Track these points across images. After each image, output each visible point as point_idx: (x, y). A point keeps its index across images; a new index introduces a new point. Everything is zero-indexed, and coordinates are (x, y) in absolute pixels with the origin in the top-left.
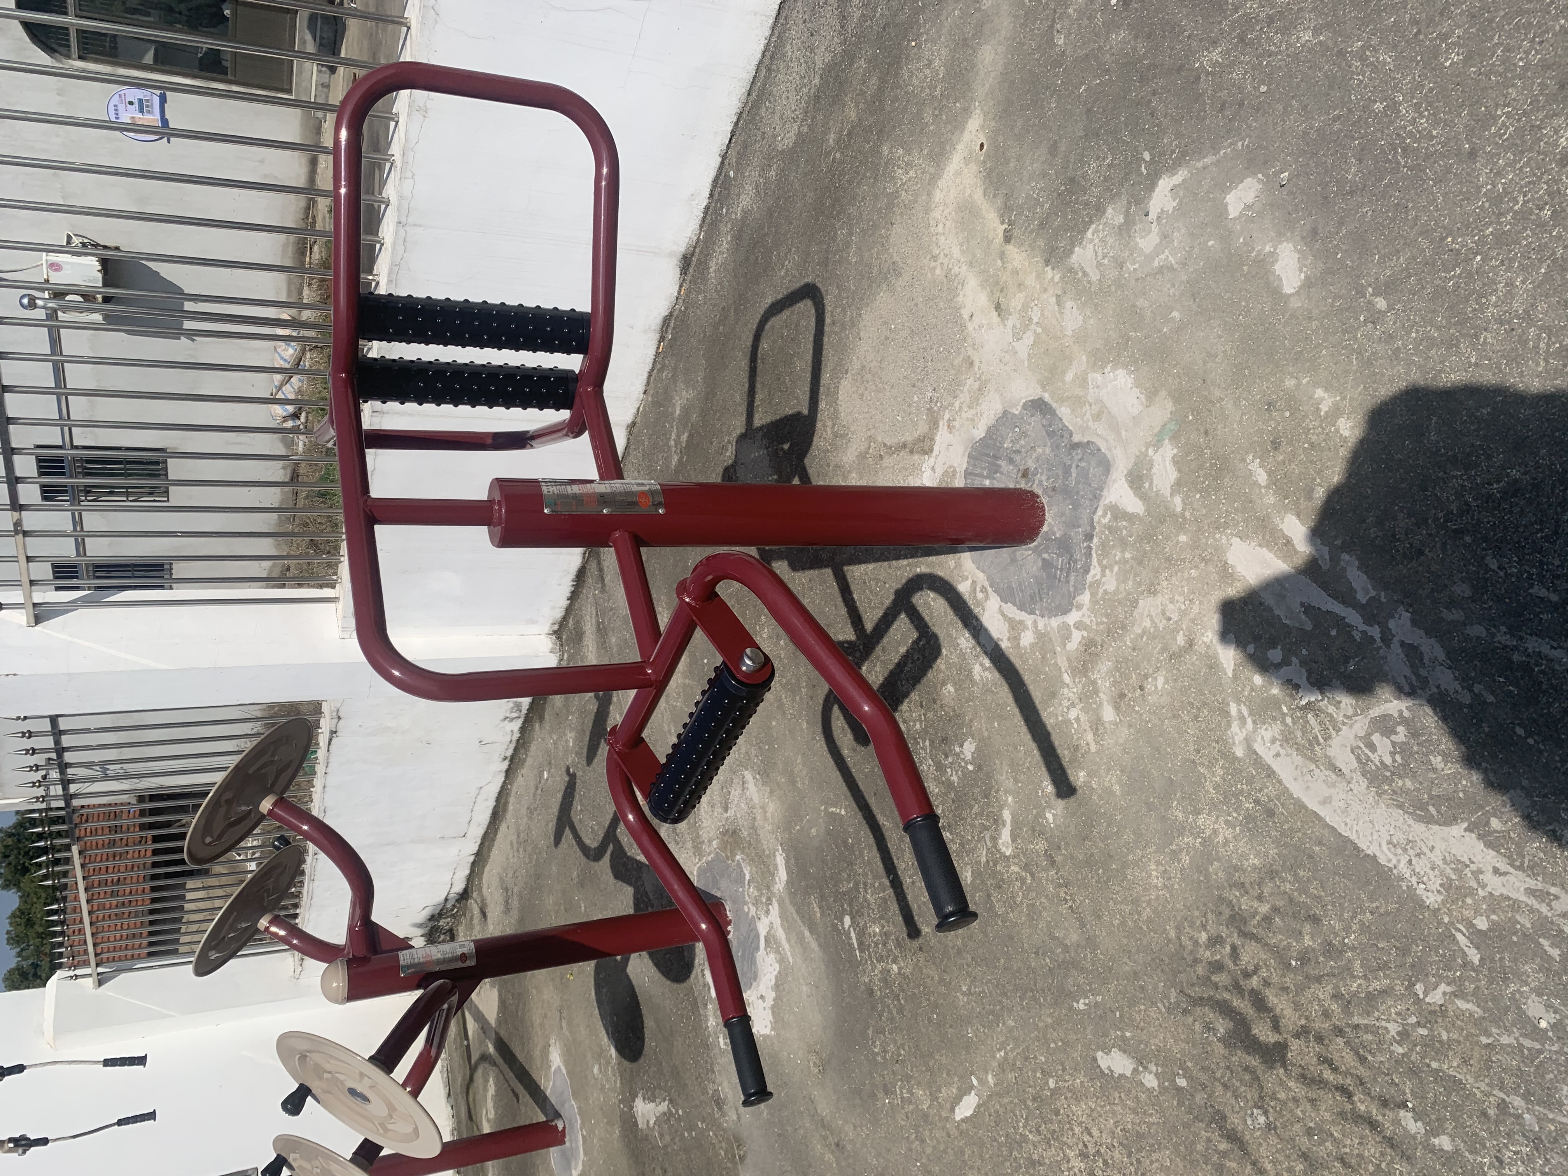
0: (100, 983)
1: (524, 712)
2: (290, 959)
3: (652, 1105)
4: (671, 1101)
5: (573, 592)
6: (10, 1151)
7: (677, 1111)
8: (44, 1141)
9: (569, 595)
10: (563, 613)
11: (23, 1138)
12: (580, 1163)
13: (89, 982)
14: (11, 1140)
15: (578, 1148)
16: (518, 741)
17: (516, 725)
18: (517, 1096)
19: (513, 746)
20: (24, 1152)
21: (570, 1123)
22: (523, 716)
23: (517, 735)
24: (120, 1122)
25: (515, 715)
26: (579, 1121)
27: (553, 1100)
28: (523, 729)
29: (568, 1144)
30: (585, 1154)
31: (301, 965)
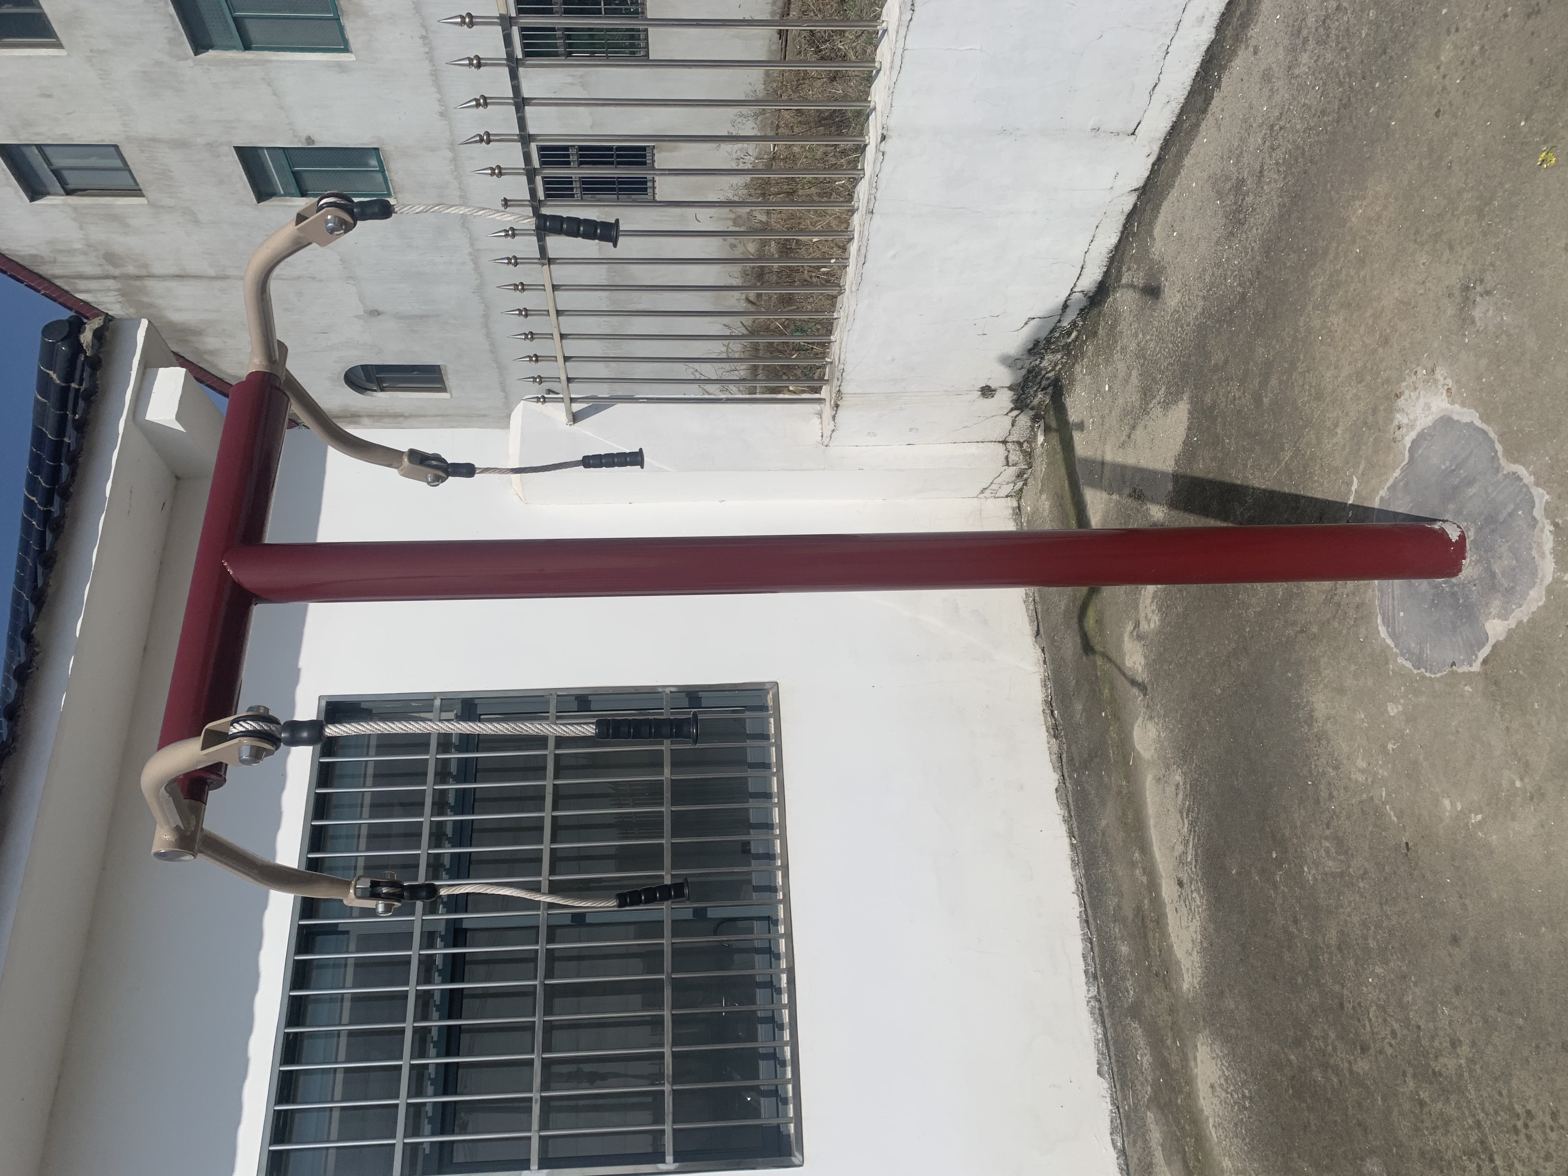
0: (575, 418)
31: (834, 417)
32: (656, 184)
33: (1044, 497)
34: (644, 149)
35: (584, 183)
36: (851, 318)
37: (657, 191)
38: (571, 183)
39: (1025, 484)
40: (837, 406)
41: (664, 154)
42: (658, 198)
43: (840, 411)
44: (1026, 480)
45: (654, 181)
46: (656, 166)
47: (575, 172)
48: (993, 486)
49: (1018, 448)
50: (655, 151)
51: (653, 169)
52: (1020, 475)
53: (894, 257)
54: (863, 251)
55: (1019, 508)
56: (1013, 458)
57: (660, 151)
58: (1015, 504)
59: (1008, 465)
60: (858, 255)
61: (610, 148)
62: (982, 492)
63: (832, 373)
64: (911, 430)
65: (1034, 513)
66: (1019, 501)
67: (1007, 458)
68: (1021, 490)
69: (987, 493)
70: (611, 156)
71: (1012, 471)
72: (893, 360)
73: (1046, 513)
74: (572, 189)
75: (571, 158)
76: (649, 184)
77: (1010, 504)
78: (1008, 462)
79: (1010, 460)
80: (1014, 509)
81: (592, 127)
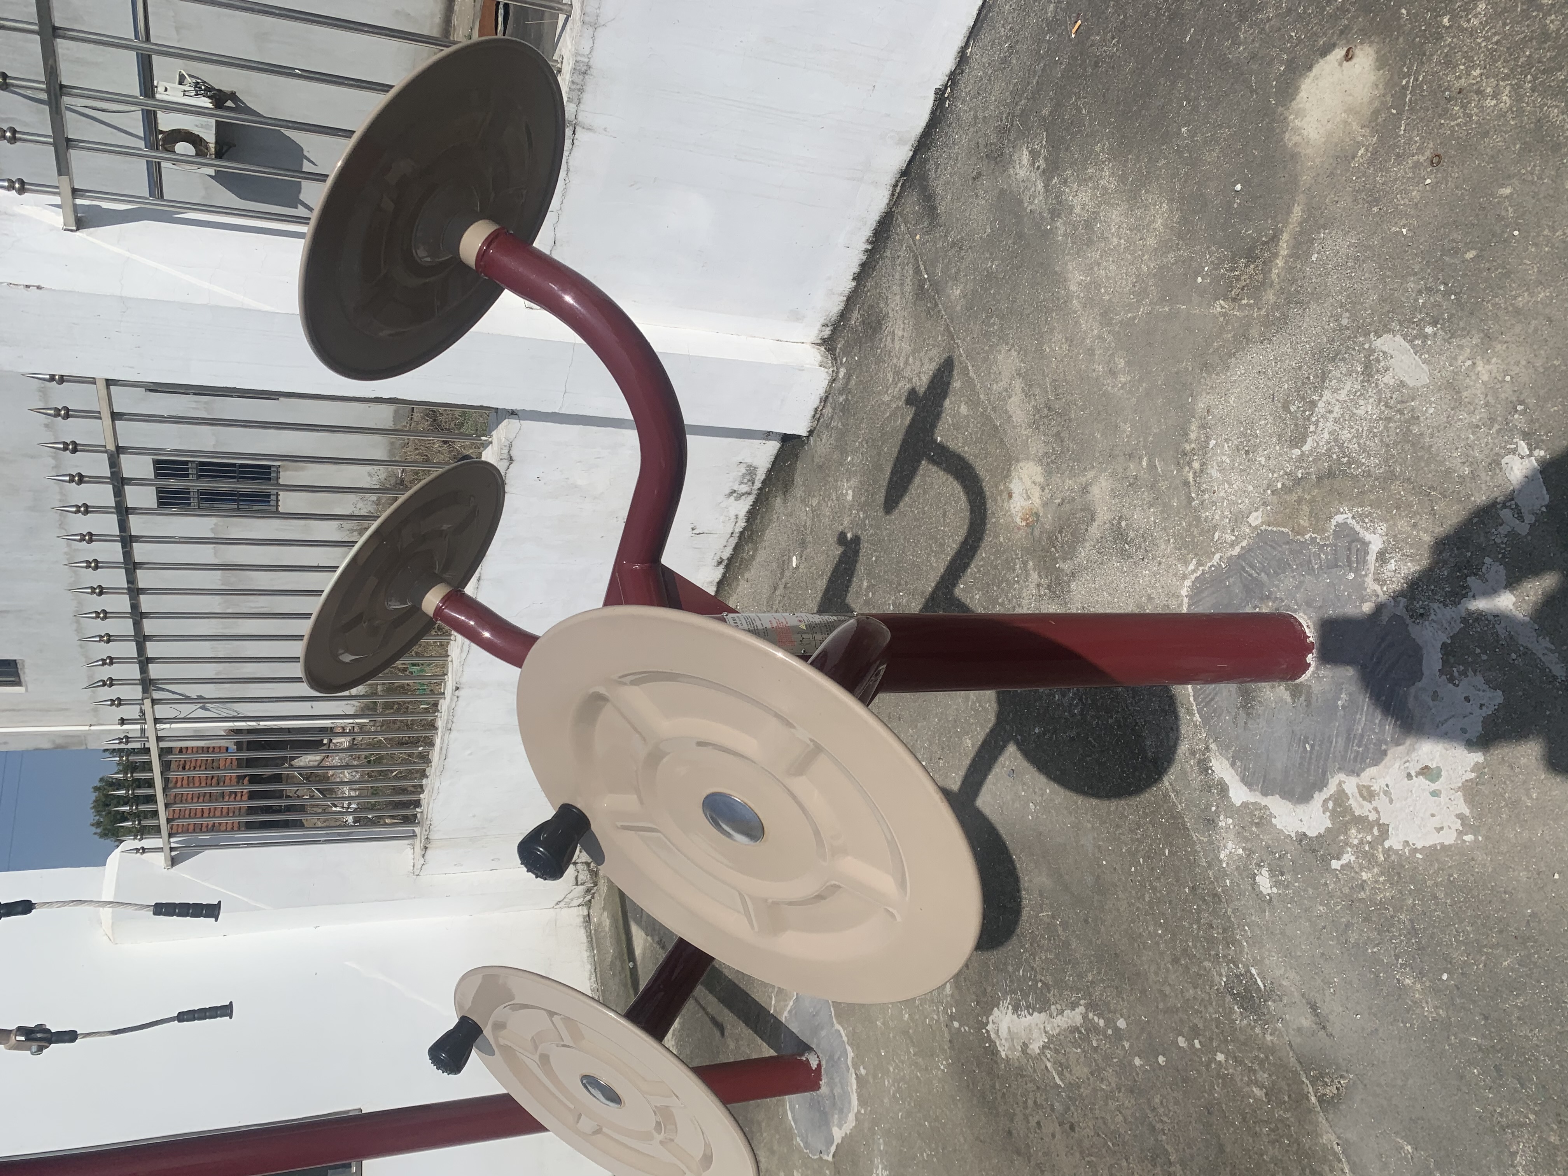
0: (174, 862)
1: (758, 485)
2: (409, 851)
3: (1038, 1018)
4: (1090, 1006)
5: (863, 265)
6: (18, 1046)
7: (1110, 1022)
8: (70, 1036)
9: (856, 269)
10: (841, 306)
11: (41, 1028)
12: (851, 1117)
13: (159, 860)
14: (21, 1030)
15: (846, 1095)
16: (742, 533)
17: (743, 507)
18: (721, 1028)
19: (733, 541)
20: (40, 1050)
21: (831, 1057)
22: (755, 492)
23: (742, 524)
24: (183, 1017)
25: (744, 488)
26: (851, 1054)
27: (794, 1028)
28: (752, 515)
29: (824, 1089)
30: (862, 1102)
31: (423, 856)
32: (280, 498)
33: (605, 914)
34: (269, 467)
35: (202, 494)
36: (435, 791)
37: (280, 503)
38: (189, 493)
39: (593, 897)
40: (426, 848)
41: (288, 473)
42: (281, 509)
43: (429, 852)
44: (594, 893)
45: (277, 495)
46: (281, 481)
47: (193, 485)
48: (566, 900)
49: (586, 868)
50: (280, 470)
51: (278, 484)
52: (588, 891)
53: (471, 754)
54: (444, 751)
55: (589, 915)
56: (581, 877)
57: (286, 471)
58: (586, 913)
59: (577, 884)
60: (440, 753)
61: (234, 465)
62: (557, 904)
63: (422, 817)
64: (493, 860)
65: (599, 925)
66: (589, 908)
67: (576, 877)
68: (590, 901)
69: (562, 904)
70: (234, 472)
71: (581, 889)
72: (474, 816)
73: (607, 929)
74: (189, 499)
75: (190, 471)
76: (273, 497)
77: (581, 913)
78: (577, 881)
79: (579, 879)
80: (584, 917)
81: (214, 446)
